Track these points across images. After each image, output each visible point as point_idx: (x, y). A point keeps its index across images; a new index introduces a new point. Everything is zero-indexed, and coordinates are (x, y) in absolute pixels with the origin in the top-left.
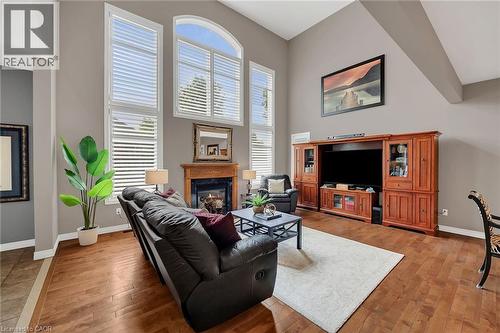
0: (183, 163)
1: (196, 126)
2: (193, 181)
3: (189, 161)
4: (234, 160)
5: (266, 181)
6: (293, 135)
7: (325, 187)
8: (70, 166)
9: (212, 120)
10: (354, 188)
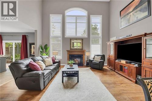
0: (67, 50)
1: (71, 39)
2: (69, 55)
3: (69, 49)
4: (83, 49)
5: (95, 57)
6: (110, 39)
7: (117, 61)
8: (41, 50)
9: (76, 37)
10: (130, 63)
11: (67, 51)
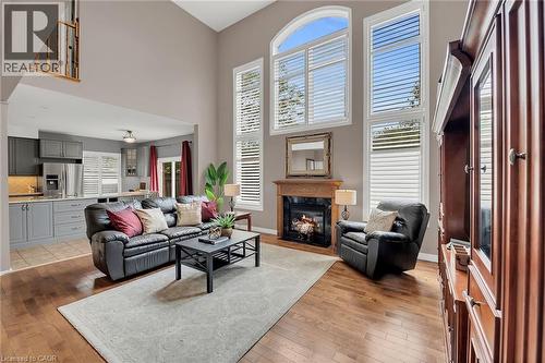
0: (276, 179)
1: (288, 139)
2: (284, 197)
4: (334, 174)
9: (307, 128)
11: (278, 183)
